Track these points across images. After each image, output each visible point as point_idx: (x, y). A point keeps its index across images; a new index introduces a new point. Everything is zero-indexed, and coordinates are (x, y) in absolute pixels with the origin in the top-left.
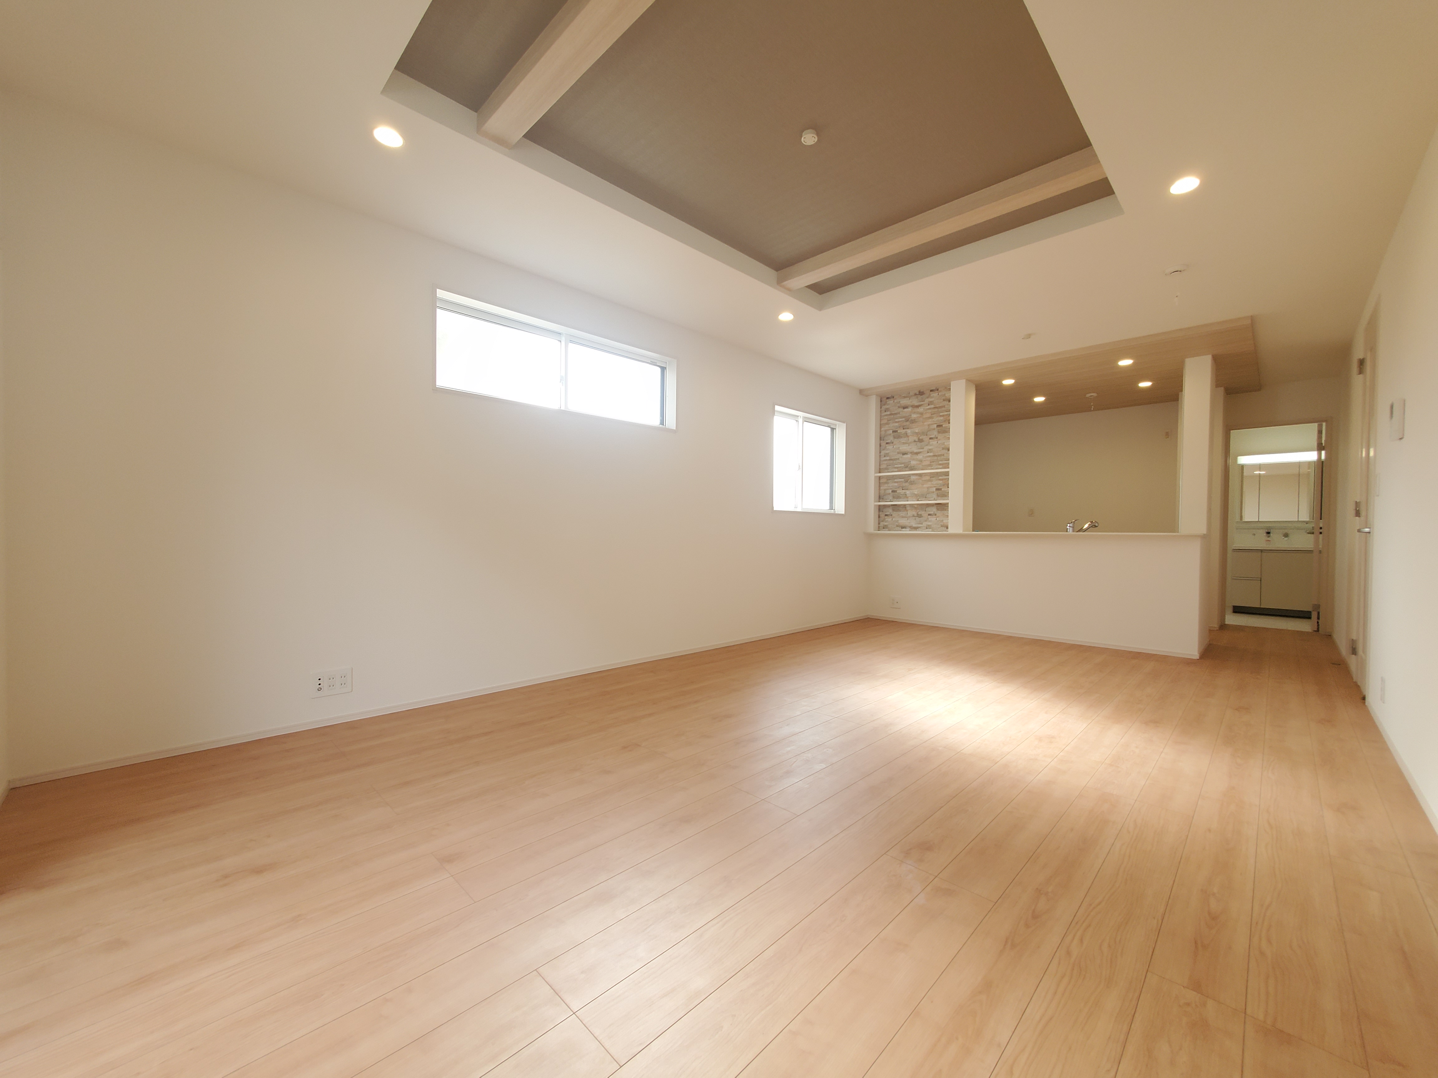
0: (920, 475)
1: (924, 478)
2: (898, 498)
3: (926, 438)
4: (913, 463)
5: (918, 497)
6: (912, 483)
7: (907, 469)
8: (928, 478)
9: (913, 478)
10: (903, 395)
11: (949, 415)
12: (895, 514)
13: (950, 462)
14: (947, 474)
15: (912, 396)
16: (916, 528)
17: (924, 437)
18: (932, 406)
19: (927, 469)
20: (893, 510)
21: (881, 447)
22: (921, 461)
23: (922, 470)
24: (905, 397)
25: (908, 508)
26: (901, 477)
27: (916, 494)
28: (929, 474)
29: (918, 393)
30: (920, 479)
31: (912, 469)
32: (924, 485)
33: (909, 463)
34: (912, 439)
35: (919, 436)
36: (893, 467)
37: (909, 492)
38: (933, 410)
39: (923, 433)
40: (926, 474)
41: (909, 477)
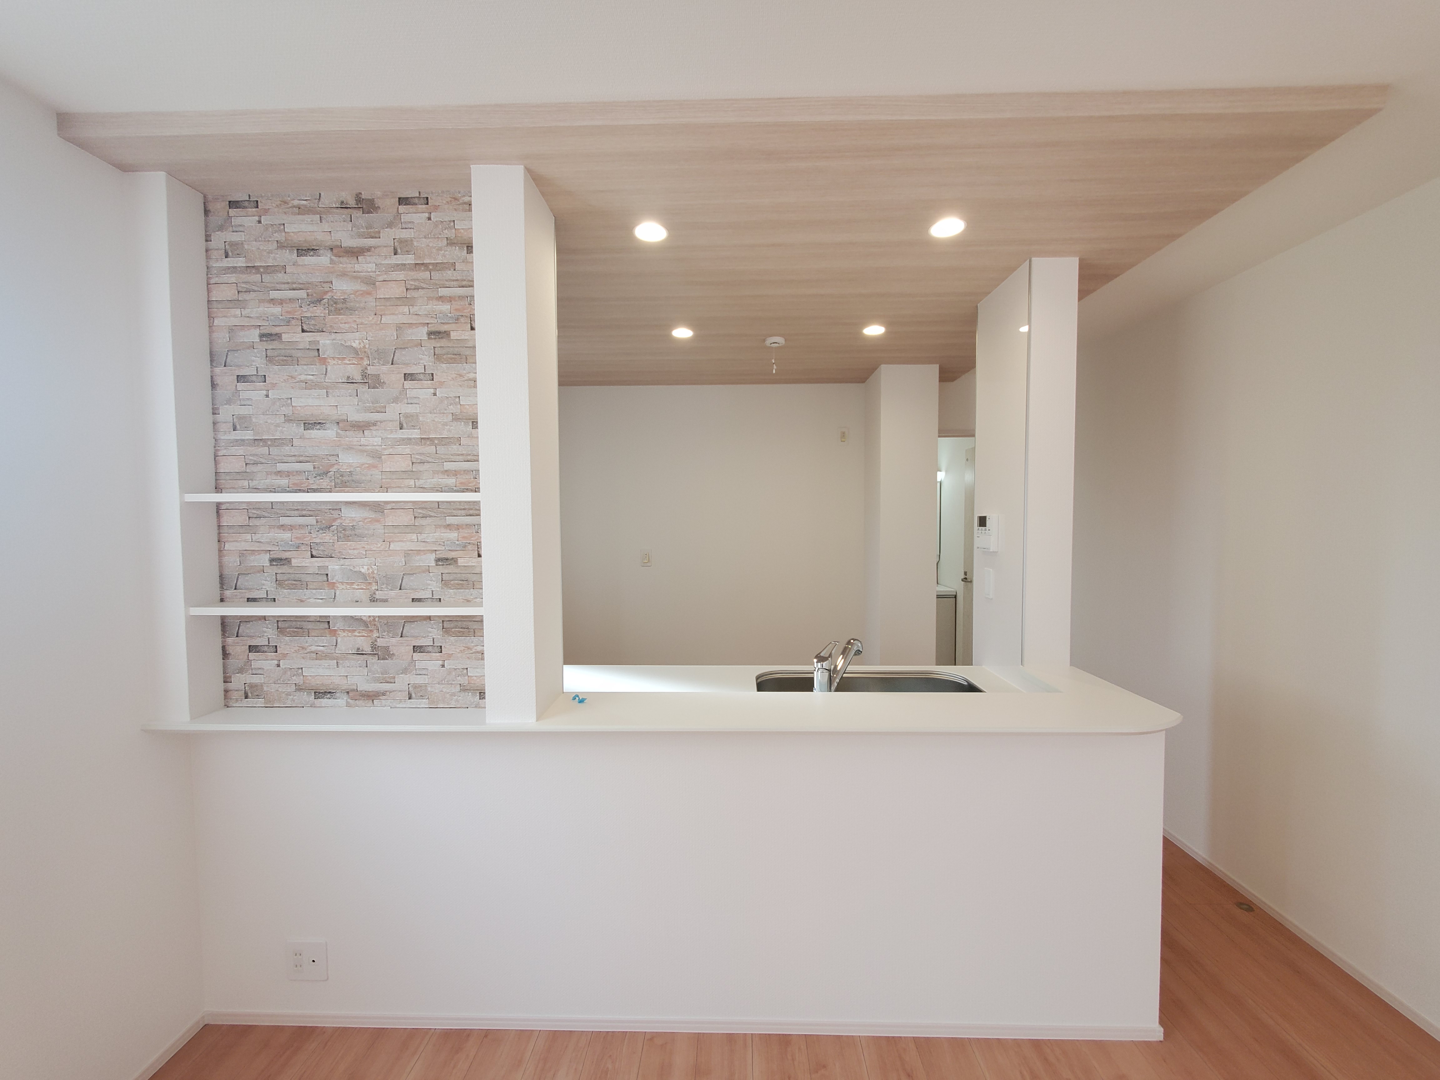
0: (378, 507)
1: (392, 519)
2: (295, 585)
3: (392, 376)
4: (348, 460)
6: (348, 534)
7: (325, 483)
8: (405, 518)
9: (350, 515)
10: (296, 202)
11: (470, 299)
12: (287, 644)
13: (483, 466)
14: (473, 509)
15: (329, 210)
16: (371, 697)
17: (385, 368)
18: (409, 259)
19: (399, 489)
20: (281, 636)
21: (219, 391)
22: (377, 455)
23: (383, 490)
24: (301, 210)
25: (336, 626)
26: (303, 509)
27: (363, 574)
28: (410, 506)
29: (352, 203)
30: (378, 521)
31: (344, 483)
32: (393, 546)
33: (333, 460)
34: (337, 371)
35: (366, 362)
36: (268, 473)
37: (337, 567)
38: (412, 273)
39: (380, 355)
40: (397, 506)
41: (335, 514)
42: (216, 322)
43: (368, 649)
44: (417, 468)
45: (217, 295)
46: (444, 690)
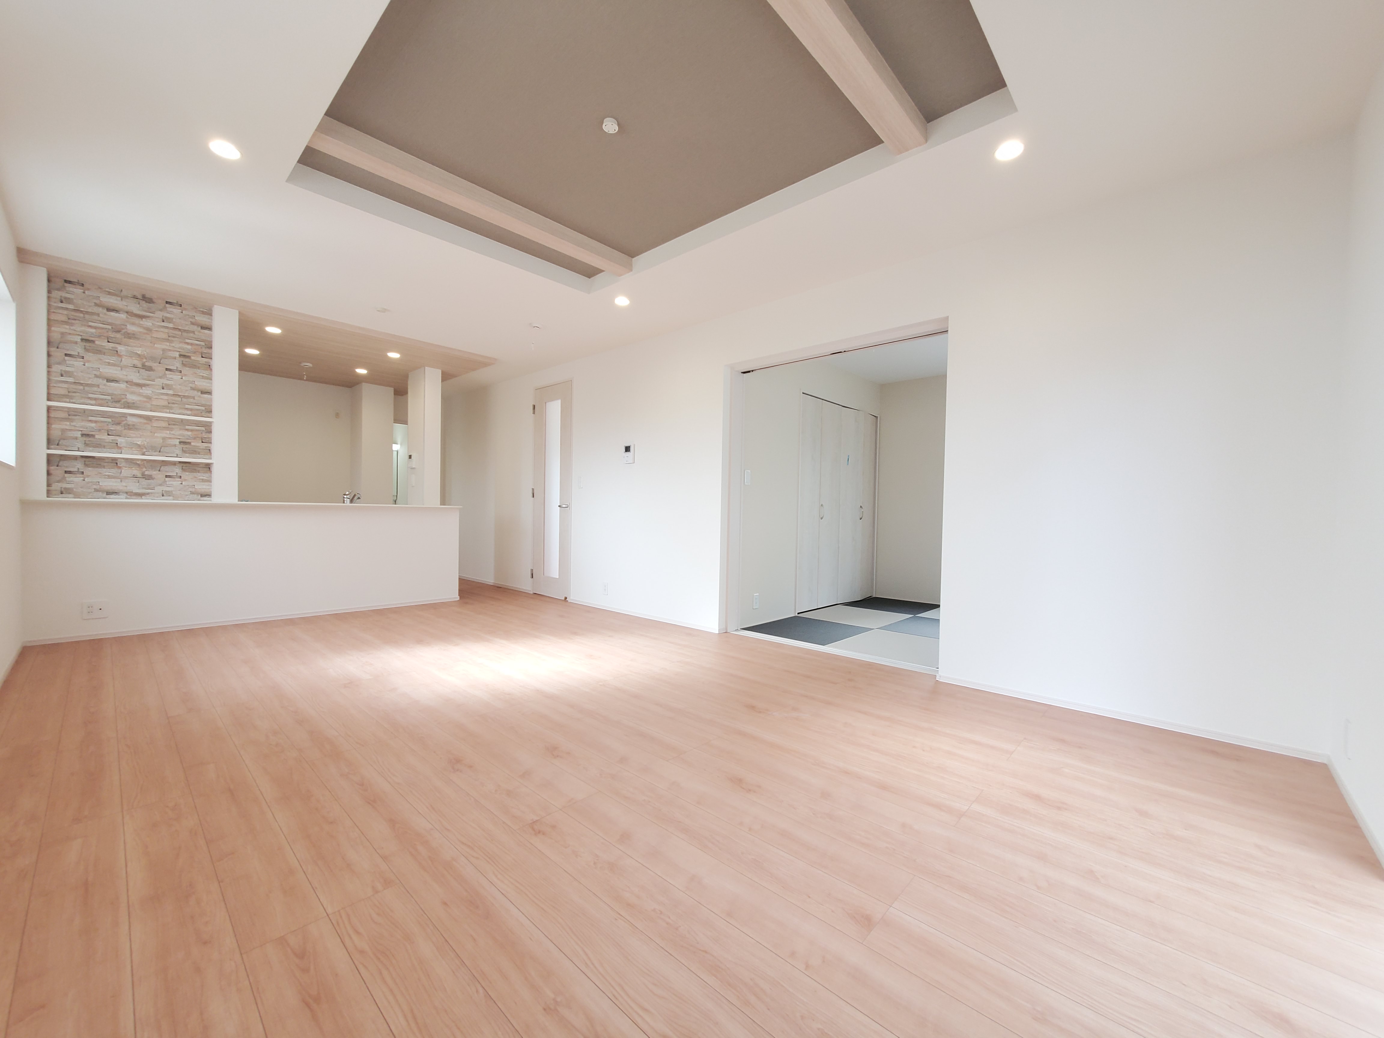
0: (149, 418)
1: (155, 424)
2: (99, 446)
3: (160, 369)
4: (131, 398)
5: (141, 449)
6: (129, 427)
7: (118, 405)
8: (164, 424)
9: (131, 420)
10: (107, 290)
12: (88, 471)
14: (208, 424)
15: (126, 297)
16: (140, 495)
17: (155, 364)
18: (172, 325)
19: (159, 412)
20: (86, 465)
21: (53, 358)
22: (149, 398)
23: (151, 411)
24: (110, 294)
25: (121, 464)
26: (103, 414)
27: (139, 444)
28: (166, 419)
29: (140, 297)
30: (148, 424)
31: (128, 406)
32: (156, 434)
33: (123, 397)
34: (126, 361)
35: (144, 360)
36: (82, 397)
37: (123, 441)
38: (171, 331)
39: (153, 359)
40: (159, 419)
41: (124, 419)
42: (53, 329)
43: (139, 475)
44: (170, 405)
45: (53, 317)
46: (182, 493)
